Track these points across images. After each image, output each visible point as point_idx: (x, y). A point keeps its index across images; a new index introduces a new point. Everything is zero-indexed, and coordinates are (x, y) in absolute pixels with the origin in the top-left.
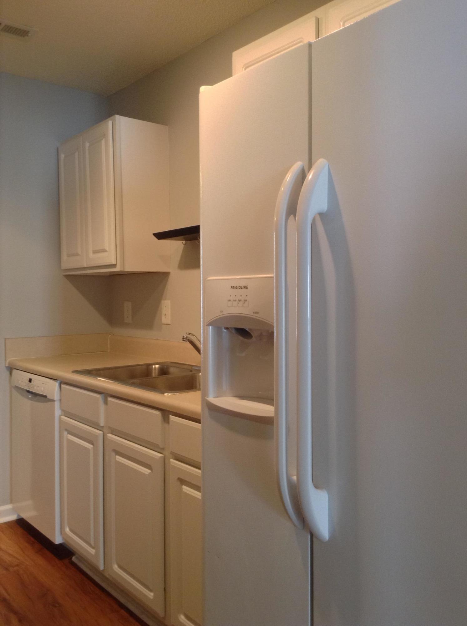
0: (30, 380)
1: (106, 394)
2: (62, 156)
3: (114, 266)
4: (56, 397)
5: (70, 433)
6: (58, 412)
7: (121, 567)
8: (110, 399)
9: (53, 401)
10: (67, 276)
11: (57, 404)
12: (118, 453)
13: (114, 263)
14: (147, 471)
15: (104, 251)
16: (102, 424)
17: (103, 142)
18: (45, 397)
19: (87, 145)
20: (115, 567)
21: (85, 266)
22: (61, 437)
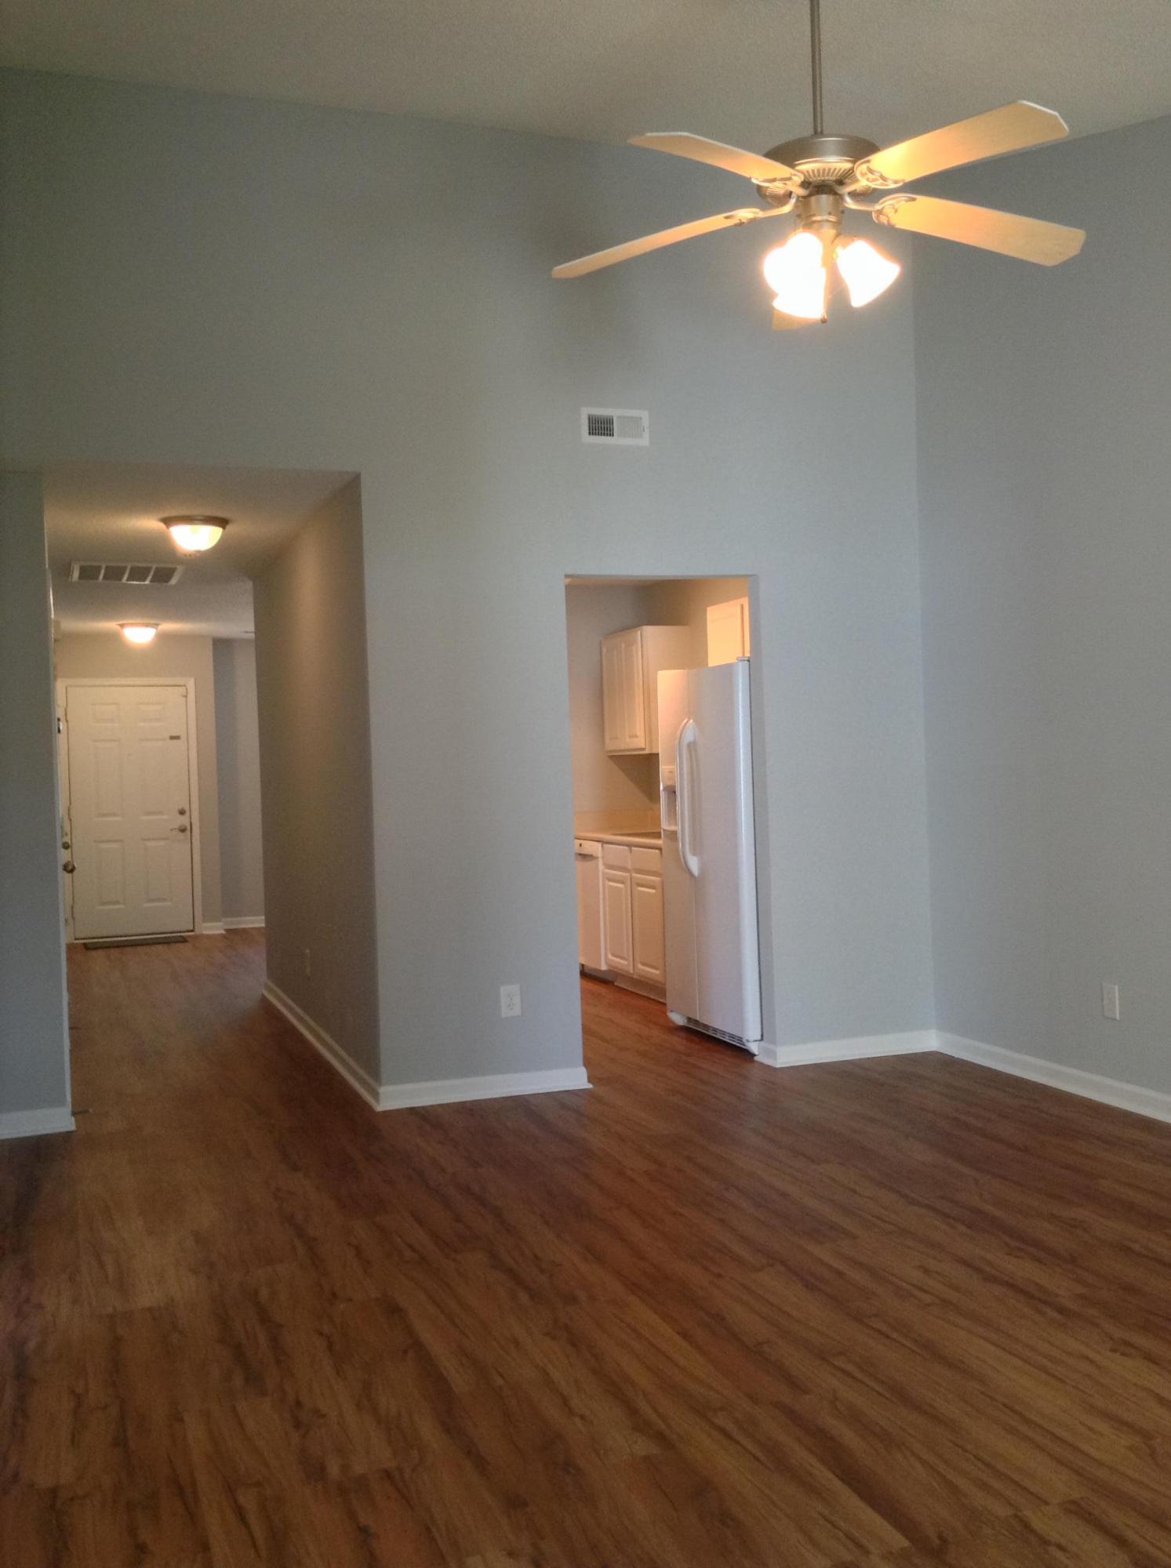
0: (581, 845)
1: (629, 845)
2: (605, 650)
3: (644, 749)
4: (600, 854)
5: (610, 880)
6: (601, 867)
7: (644, 964)
8: (633, 848)
9: (597, 858)
10: (611, 757)
11: (600, 861)
12: (639, 885)
13: (643, 747)
14: (654, 891)
15: (636, 736)
16: (629, 867)
17: (634, 647)
18: (591, 856)
19: (623, 646)
20: (640, 966)
21: (622, 748)
22: (603, 884)
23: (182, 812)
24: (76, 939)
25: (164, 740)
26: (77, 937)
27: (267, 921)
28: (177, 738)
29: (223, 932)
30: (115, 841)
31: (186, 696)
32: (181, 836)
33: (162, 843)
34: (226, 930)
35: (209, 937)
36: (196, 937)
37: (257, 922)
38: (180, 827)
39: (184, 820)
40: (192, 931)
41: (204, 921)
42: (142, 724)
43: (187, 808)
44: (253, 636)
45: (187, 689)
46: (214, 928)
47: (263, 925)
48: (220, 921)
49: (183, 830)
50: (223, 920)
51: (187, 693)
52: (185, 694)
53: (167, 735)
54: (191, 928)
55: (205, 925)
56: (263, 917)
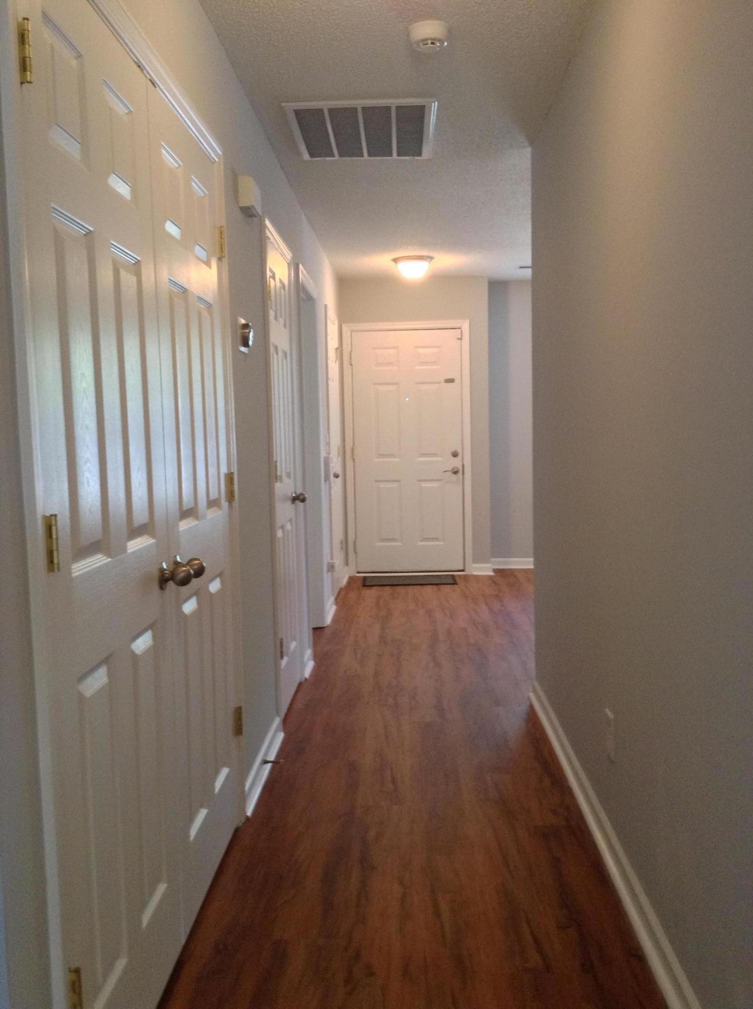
23: (455, 455)
24: (358, 573)
25: (439, 383)
26: (360, 570)
27: (536, 563)
28: (451, 381)
29: (492, 574)
30: (394, 481)
31: (461, 339)
32: (454, 477)
33: (435, 484)
34: (495, 571)
35: (477, 578)
36: (466, 578)
37: (526, 563)
38: (453, 469)
39: (456, 463)
40: (463, 571)
41: (474, 561)
42: (418, 368)
43: (460, 451)
44: (529, 272)
45: (462, 332)
46: (484, 570)
47: (532, 567)
48: (487, 562)
49: (456, 473)
50: (493, 560)
51: (462, 335)
52: (460, 337)
53: (442, 380)
54: (462, 568)
55: (474, 565)
56: (532, 560)
